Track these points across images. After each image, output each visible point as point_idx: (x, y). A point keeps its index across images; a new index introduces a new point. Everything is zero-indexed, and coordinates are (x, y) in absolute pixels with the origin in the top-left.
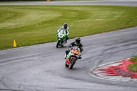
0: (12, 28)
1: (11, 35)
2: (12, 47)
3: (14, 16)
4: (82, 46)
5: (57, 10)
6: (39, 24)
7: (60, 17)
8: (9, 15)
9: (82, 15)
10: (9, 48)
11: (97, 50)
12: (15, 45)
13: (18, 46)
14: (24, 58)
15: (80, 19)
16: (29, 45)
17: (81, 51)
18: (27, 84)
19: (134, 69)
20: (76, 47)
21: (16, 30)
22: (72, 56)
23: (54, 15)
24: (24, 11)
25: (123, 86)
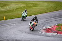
0: (3, 11)
1: (3, 14)
2: (3, 20)
3: (4, 6)
4: (37, 20)
5: (24, 3)
6: (15, 9)
7: (25, 6)
8: (2, 5)
9: (35, 5)
10: (2, 20)
11: (42, 21)
12: (4, 19)
13: (6, 19)
14: (9, 24)
15: (34, 7)
16: (11, 19)
17: (37, 22)
18: (10, 36)
19: (59, 29)
20: (35, 21)
21: (5, 12)
22: (33, 25)
23: (22, 5)
24: (8, 3)
25: (54, 37)
